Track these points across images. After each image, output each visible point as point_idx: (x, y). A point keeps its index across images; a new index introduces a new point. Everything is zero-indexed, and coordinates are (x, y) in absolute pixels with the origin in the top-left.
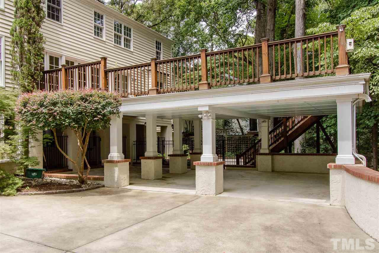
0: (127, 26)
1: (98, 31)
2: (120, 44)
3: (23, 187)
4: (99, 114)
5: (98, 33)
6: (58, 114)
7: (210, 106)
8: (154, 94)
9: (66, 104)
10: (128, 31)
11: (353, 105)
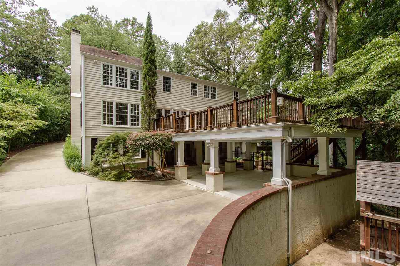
0: (212, 86)
1: (193, 93)
2: (209, 98)
3: (131, 177)
4: (156, 144)
5: (194, 94)
6: (139, 145)
7: (211, 140)
8: (190, 132)
9: (143, 140)
10: (214, 89)
11: (283, 143)
